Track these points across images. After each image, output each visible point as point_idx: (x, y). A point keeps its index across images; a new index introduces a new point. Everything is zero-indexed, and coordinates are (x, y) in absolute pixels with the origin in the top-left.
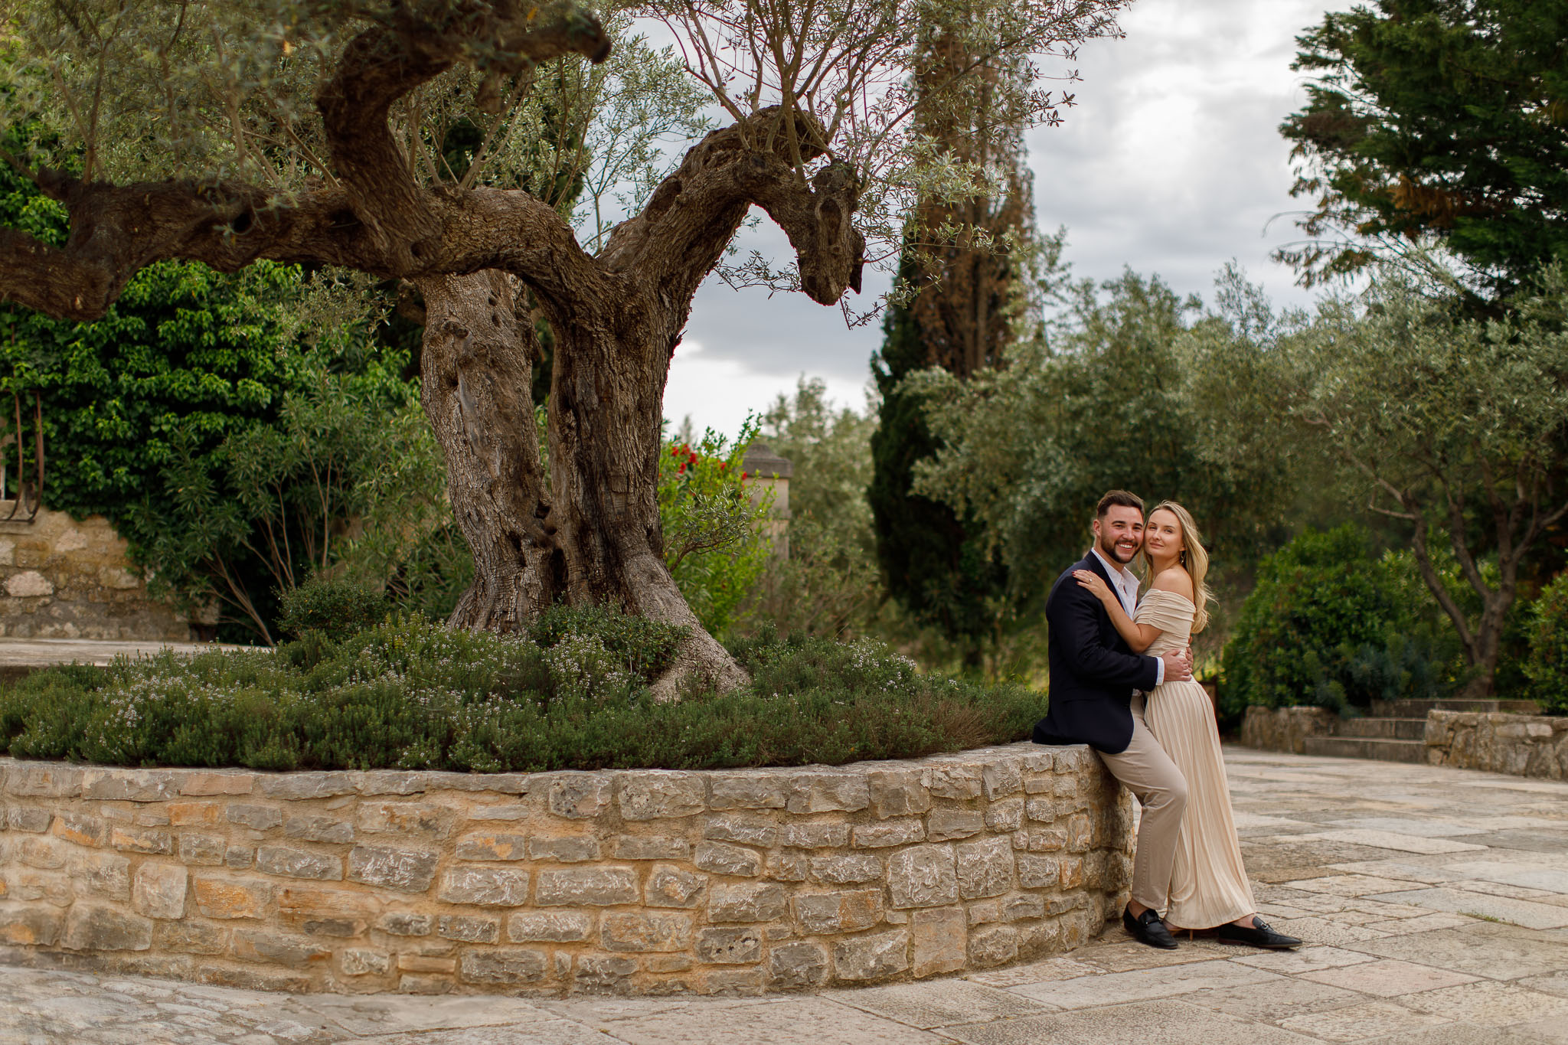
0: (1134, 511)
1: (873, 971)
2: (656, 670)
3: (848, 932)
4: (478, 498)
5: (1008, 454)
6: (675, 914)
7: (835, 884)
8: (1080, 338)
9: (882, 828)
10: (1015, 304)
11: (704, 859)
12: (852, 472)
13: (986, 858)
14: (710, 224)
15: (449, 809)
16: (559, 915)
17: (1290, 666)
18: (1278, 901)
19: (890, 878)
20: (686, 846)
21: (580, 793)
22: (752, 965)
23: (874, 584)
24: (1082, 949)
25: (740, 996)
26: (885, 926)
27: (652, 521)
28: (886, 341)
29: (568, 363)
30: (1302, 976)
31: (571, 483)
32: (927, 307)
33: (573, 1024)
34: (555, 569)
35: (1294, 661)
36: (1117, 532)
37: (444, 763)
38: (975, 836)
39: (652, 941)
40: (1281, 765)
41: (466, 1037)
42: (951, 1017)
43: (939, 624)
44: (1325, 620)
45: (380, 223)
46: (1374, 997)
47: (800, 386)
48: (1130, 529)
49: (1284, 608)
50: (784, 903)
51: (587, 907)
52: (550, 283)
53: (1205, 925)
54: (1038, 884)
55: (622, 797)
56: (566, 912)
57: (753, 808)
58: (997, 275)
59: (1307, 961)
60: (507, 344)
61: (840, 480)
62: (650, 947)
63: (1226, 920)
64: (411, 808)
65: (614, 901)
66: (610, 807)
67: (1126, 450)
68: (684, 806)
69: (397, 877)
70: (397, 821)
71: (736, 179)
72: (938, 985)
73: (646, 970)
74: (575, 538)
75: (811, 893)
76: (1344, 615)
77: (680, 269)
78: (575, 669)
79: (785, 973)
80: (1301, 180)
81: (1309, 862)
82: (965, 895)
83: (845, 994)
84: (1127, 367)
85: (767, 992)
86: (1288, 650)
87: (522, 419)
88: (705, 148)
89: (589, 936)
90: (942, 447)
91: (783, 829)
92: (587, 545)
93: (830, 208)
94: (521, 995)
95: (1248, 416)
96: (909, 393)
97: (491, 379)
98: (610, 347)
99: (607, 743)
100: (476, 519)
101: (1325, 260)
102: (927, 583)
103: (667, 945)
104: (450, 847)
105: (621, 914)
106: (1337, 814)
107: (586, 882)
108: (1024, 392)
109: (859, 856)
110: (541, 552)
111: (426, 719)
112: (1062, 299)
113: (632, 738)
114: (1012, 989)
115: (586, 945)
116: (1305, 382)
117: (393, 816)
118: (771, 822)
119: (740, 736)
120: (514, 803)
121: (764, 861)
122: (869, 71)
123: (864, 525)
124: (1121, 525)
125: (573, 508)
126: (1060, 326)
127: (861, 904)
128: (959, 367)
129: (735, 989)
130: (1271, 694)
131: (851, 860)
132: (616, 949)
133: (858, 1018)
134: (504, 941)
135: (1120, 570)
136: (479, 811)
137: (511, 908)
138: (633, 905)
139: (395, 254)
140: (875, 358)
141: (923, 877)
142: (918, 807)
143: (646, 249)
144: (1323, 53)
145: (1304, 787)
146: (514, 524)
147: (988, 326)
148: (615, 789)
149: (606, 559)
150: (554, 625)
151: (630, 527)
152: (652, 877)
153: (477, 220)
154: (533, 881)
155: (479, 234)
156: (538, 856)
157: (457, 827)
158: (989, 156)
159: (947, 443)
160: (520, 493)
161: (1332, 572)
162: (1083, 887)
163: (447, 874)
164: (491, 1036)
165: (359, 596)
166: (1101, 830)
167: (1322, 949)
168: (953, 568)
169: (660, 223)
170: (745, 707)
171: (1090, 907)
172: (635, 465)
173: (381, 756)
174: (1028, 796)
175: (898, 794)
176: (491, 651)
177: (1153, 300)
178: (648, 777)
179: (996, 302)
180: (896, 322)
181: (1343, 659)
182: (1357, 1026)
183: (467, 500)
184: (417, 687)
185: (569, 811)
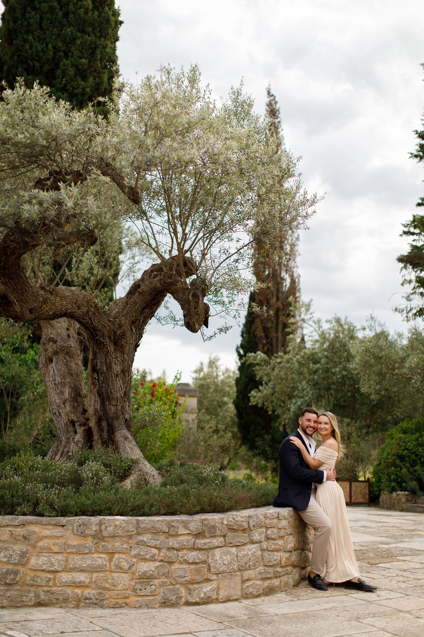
0: (315, 415)
1: (202, 598)
2: (124, 476)
3: (193, 582)
4: (59, 406)
5: (288, 387)
6: (123, 574)
7: (188, 563)
8: (317, 341)
9: (207, 540)
10: (293, 327)
11: (135, 552)
12: (229, 393)
13: (250, 553)
14: (151, 301)
15: (34, 532)
16: (76, 574)
17: (397, 475)
18: (373, 572)
19: (210, 561)
20: (128, 547)
21: (86, 525)
22: (153, 595)
23: (230, 440)
24: (289, 590)
25: (148, 608)
26: (208, 580)
27: (127, 416)
28: (242, 341)
29: (95, 354)
30: (375, 602)
31: (95, 401)
32: (258, 328)
33: (79, 619)
34: (88, 435)
35: (398, 473)
36: (307, 423)
37: (34, 513)
38: (245, 544)
39: (114, 585)
40: (390, 516)
41: (35, 624)
42: (231, 617)
43: (261, 456)
44: (411, 456)
45: (17, 301)
46: (401, 611)
47: (210, 358)
48: (312, 422)
49: (394, 451)
50: (167, 570)
51: (88, 572)
52: (87, 323)
53: (339, 581)
54: (271, 564)
55: (103, 527)
56: (80, 573)
57: (155, 532)
58: (286, 315)
59: (378, 596)
60: (73, 345)
61: (224, 396)
62: (113, 588)
63: (348, 579)
64: (19, 531)
65: (99, 569)
66: (98, 531)
67: (335, 386)
68: (128, 531)
69: (13, 559)
70: (14, 536)
71: (160, 283)
72: (229, 604)
73: (111, 598)
74: (97, 422)
75: (178, 566)
76: (418, 455)
77: (140, 318)
78: (90, 475)
79: (167, 599)
80: (405, 280)
81: (389, 556)
82: (241, 568)
83: (191, 608)
84: (335, 353)
85: (159, 607)
86: (396, 468)
87: (77, 375)
88: (149, 271)
89: (89, 583)
90: (262, 385)
91: (167, 541)
92: (101, 425)
93: (195, 296)
94: (61, 607)
95: (380, 374)
96: (248, 363)
97: (65, 359)
98: (111, 348)
99: (99, 505)
100: (58, 414)
101: (414, 311)
102: (257, 439)
103: (120, 587)
104: (34, 547)
105: (101, 575)
106: (406, 536)
107: (88, 561)
108: (295, 362)
109: (198, 552)
110: (83, 428)
111: (28, 495)
112: (310, 325)
113: (110, 503)
114: (258, 606)
115: (87, 587)
116: (403, 360)
117: (12, 534)
118: (162, 537)
119: (152, 503)
120: (60, 529)
121: (159, 553)
122: (214, 242)
123: (233, 415)
124: (309, 420)
125: (96, 411)
126: (310, 336)
127: (198, 571)
128: (269, 352)
129: (147, 605)
130: (389, 486)
131: (194, 553)
132: (99, 589)
133: (194, 617)
134: (55, 585)
135: (308, 438)
136: (46, 533)
137: (58, 572)
138: (106, 571)
139: (23, 313)
140: (238, 348)
141: (223, 560)
142: (222, 532)
143: (126, 310)
144: (412, 230)
145: (396, 525)
146: (73, 417)
147: (282, 335)
148: (100, 524)
149: (108, 431)
150: (85, 458)
151: (118, 418)
152: (114, 560)
153: (58, 299)
154: (67, 561)
155: (58, 304)
156: (69, 551)
157: (37, 539)
158: (283, 268)
159: (263, 382)
160: (76, 404)
161: (414, 437)
162: (291, 565)
163: (33, 558)
164: (45, 623)
165: (9, 445)
166: (298, 542)
167: (385, 591)
168: (268, 433)
169: (132, 300)
170: (155, 491)
171: (293, 573)
172: (120, 394)
173: (9, 510)
174: (267, 528)
175: (214, 527)
176: (58, 468)
177: (346, 327)
178: (114, 519)
179: (285, 326)
180: (246, 333)
181: (418, 472)
182: (392, 623)
183: (55, 407)
184: (26, 482)
185: (82, 533)
